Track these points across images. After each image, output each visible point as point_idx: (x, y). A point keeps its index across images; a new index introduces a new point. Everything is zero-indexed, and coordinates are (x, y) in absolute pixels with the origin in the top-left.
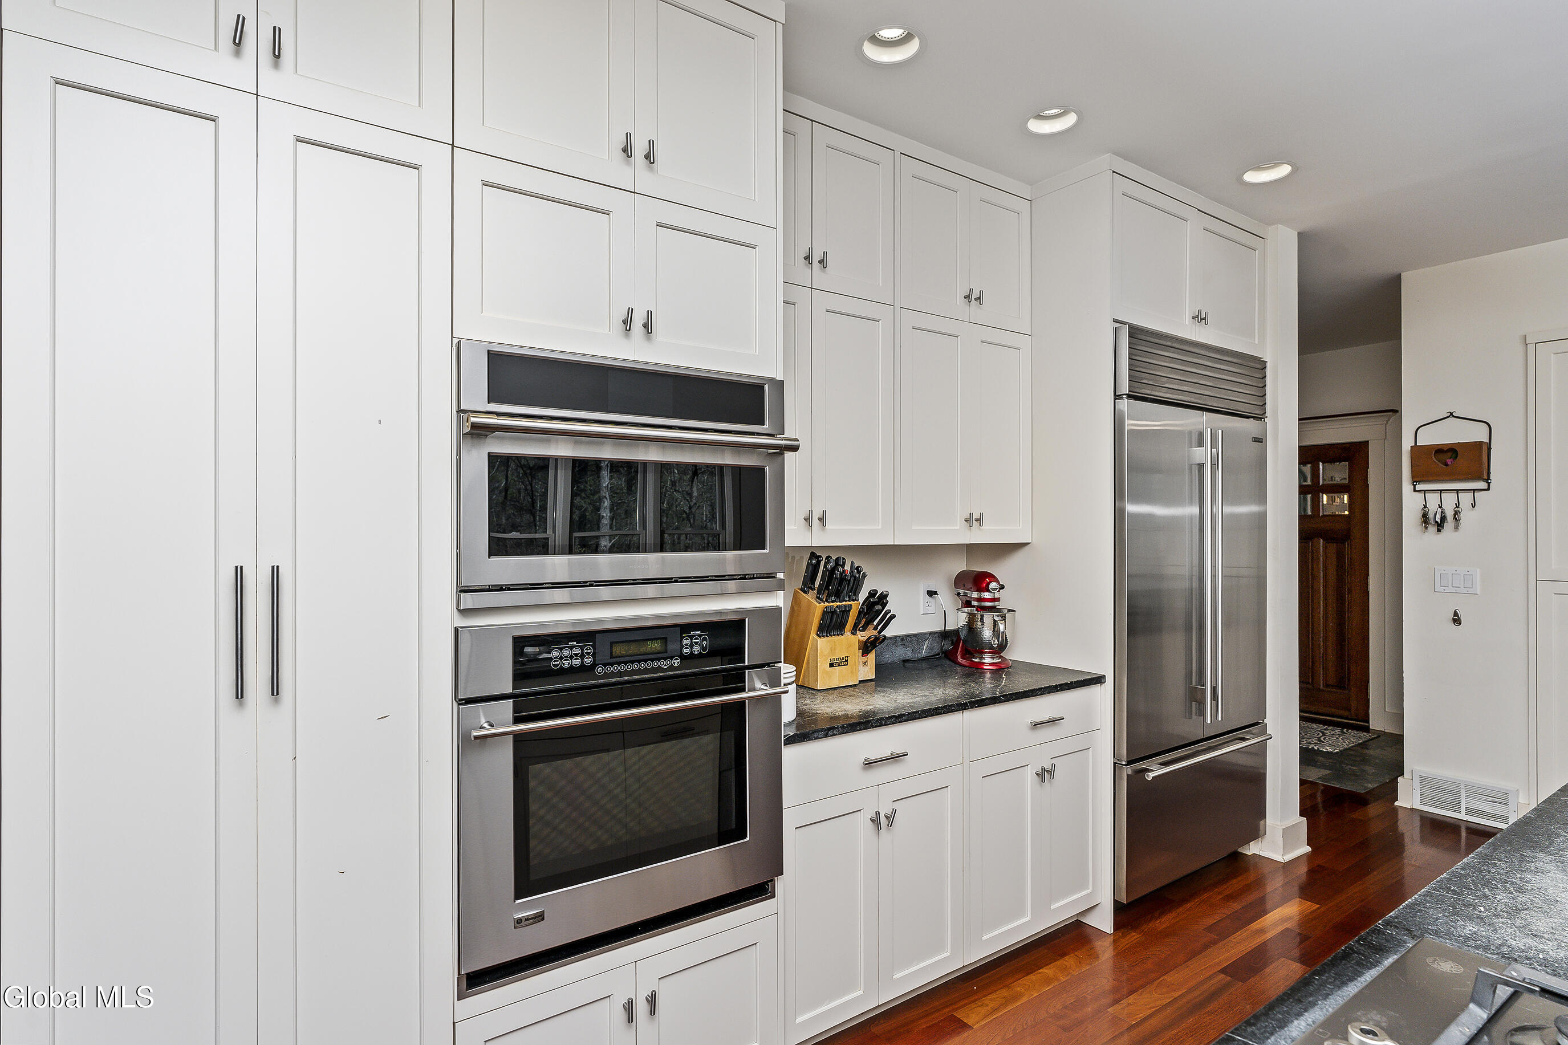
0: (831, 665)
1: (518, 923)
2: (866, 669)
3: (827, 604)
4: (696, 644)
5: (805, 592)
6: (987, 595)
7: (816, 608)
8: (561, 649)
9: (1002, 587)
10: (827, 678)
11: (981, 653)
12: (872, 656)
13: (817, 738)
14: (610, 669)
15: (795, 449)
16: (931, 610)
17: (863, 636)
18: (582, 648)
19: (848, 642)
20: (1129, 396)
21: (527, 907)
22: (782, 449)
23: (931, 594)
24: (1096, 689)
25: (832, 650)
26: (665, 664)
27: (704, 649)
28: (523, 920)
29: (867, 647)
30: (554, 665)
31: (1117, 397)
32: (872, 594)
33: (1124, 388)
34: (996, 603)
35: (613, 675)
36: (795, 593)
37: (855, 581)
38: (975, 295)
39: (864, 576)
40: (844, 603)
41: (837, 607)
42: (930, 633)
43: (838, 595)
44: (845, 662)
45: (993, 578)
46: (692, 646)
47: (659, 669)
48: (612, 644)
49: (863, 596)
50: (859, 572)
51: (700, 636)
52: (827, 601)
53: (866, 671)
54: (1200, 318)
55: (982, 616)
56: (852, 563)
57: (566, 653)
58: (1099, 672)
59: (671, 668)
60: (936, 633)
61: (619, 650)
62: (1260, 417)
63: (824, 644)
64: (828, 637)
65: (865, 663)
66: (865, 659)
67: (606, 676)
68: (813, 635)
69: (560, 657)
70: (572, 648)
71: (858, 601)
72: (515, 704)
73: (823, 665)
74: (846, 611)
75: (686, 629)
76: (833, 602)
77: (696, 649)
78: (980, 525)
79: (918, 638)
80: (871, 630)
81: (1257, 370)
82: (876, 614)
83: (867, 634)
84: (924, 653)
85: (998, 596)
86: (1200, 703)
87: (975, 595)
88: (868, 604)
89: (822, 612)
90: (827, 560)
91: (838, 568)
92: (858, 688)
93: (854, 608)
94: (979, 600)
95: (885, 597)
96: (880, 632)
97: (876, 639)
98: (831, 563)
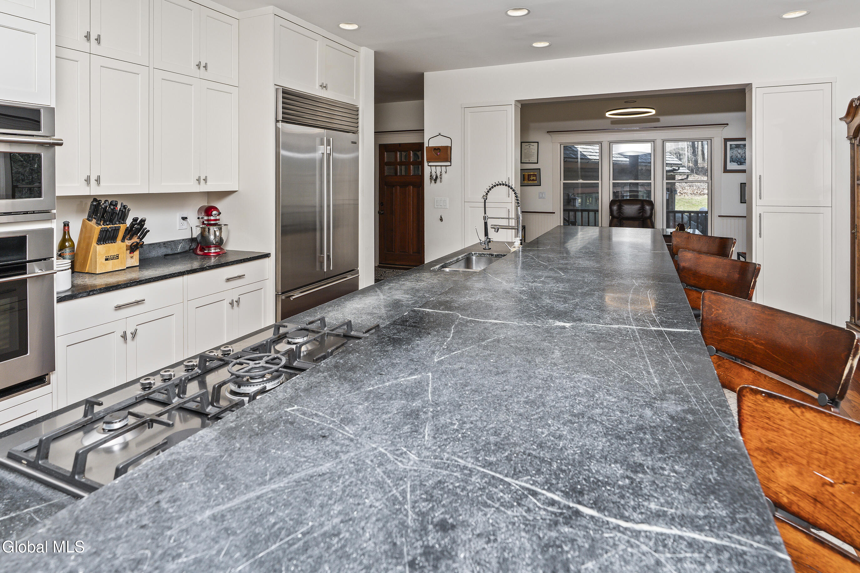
2: (133, 260)
3: (103, 226)
5: (89, 220)
6: (212, 218)
7: (96, 228)
9: (220, 214)
10: (102, 266)
11: (209, 247)
12: (137, 252)
13: (82, 297)
15: (61, 144)
16: (184, 227)
17: (128, 243)
19: (119, 247)
20: (282, 121)
22: (53, 145)
23: (184, 219)
24: (266, 260)
25: (108, 251)
29: (132, 249)
31: (277, 121)
32: (135, 220)
33: (280, 118)
34: (217, 222)
36: (84, 221)
37: (123, 215)
38: (203, 64)
39: (129, 210)
40: (116, 225)
41: (110, 227)
42: (183, 240)
43: (111, 222)
45: (215, 209)
49: (129, 221)
50: (125, 208)
52: (103, 224)
54: (324, 86)
55: (209, 229)
56: (122, 203)
58: (267, 252)
60: (186, 239)
62: (355, 132)
63: (102, 250)
64: (104, 244)
65: (132, 258)
66: (132, 255)
68: (94, 244)
71: (125, 224)
73: (101, 260)
74: (117, 230)
76: (108, 225)
78: (206, 182)
79: (175, 243)
80: (135, 240)
81: (354, 111)
82: (138, 230)
83: (132, 241)
84: (179, 250)
85: (218, 218)
86: (322, 263)
87: (206, 218)
88: (132, 225)
89: (102, 231)
90: (105, 202)
91: (112, 207)
92: (126, 271)
93: (123, 228)
94: (208, 220)
95: (143, 221)
96: (141, 240)
97: (138, 243)
98: (107, 204)
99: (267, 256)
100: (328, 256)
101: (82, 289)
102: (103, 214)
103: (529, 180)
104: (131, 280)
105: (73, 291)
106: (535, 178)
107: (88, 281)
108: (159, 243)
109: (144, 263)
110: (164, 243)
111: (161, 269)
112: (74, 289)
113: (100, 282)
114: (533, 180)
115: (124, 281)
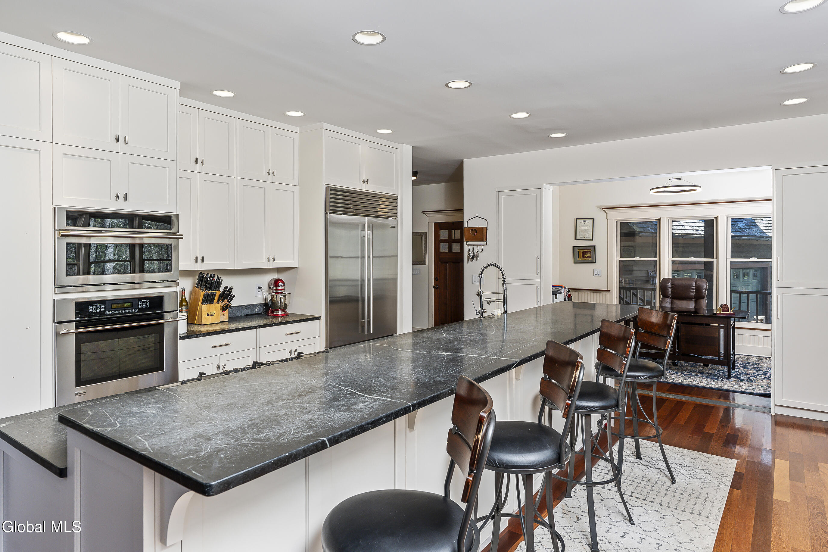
0: (208, 315)
1: (77, 394)
2: (224, 317)
3: (206, 292)
4: (144, 305)
5: (197, 288)
6: (279, 288)
7: (201, 293)
8: (93, 306)
9: (284, 285)
10: (205, 320)
11: (277, 310)
12: (227, 311)
13: (194, 338)
14: (111, 312)
15: (182, 238)
16: (260, 295)
17: (222, 304)
18: (100, 306)
19: (215, 307)
20: (330, 213)
21: (80, 389)
22: (178, 238)
23: (260, 288)
24: (318, 321)
25: (208, 309)
26: (131, 311)
27: (147, 306)
28: (79, 394)
29: (224, 309)
30: (90, 311)
31: (326, 213)
32: (226, 288)
33: (328, 210)
34: (283, 291)
35: (112, 314)
36: (193, 287)
37: (218, 284)
38: (272, 172)
39: (222, 281)
40: (213, 291)
41: (210, 293)
42: (259, 304)
43: (211, 289)
44: (214, 314)
45: (282, 281)
46: (142, 305)
47: (130, 313)
48: (112, 304)
49: (222, 289)
50: (220, 280)
51: (146, 302)
52: (206, 291)
53: (224, 318)
54: (364, 181)
55: (276, 296)
56: (218, 276)
57: (95, 307)
58: (319, 315)
59: (134, 312)
60: (261, 304)
61: (114, 306)
62: (395, 217)
63: (205, 308)
64: (206, 304)
65: (224, 315)
66: (224, 313)
67: (109, 315)
68: (200, 303)
69: (92, 309)
70: (96, 306)
71: (220, 290)
72: (75, 324)
73: (204, 315)
74: (214, 295)
75: (140, 299)
76: (208, 291)
77: (144, 306)
78: (274, 261)
79: (253, 306)
80: (226, 302)
81: (393, 200)
82: (228, 295)
83: (224, 303)
84: (256, 312)
85: (283, 288)
86: (363, 327)
87: (275, 288)
88: (224, 292)
89: (204, 295)
90: (207, 275)
91: (211, 278)
92: (220, 323)
93: (218, 293)
94: (276, 290)
95: (231, 289)
96: (229, 303)
97: (228, 305)
98: (208, 276)
99: (318, 318)
100: (369, 322)
101: (193, 333)
102: (206, 283)
103: (584, 257)
104: (223, 329)
105: (188, 334)
106: (589, 255)
107: (196, 328)
108: (243, 306)
109: (232, 319)
110: (247, 306)
111: (242, 324)
112: (189, 333)
113: (203, 329)
114: (588, 257)
115: (219, 329)
